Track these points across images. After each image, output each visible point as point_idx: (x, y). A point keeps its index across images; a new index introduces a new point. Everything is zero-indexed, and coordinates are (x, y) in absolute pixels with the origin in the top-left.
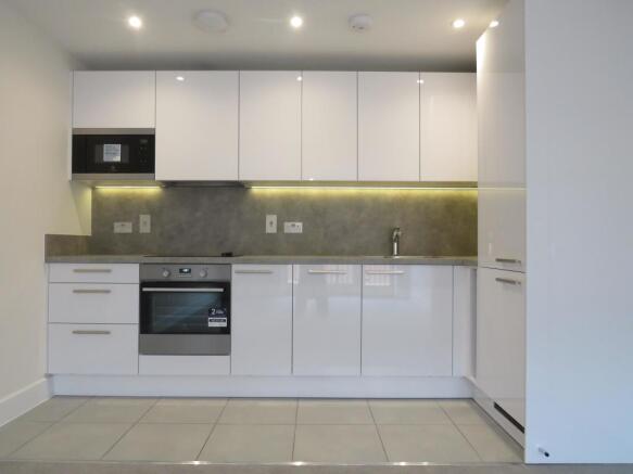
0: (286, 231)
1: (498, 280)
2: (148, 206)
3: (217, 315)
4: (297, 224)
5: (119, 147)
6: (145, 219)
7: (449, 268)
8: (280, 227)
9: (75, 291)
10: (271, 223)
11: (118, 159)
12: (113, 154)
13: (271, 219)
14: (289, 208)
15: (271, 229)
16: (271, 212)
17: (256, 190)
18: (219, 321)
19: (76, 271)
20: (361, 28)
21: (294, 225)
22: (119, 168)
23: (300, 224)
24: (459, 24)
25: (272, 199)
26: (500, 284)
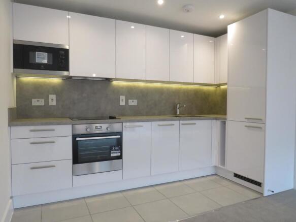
0: (130, 104)
1: (246, 126)
2: (54, 90)
3: (116, 150)
4: (134, 101)
5: (46, 54)
6: (53, 97)
7: (209, 121)
8: (127, 102)
9: (32, 143)
10: (122, 100)
11: (45, 61)
12: (43, 58)
13: (122, 98)
14: (131, 93)
15: (122, 103)
16: (122, 95)
17: (114, 83)
18: (116, 153)
19: (32, 131)
20: (188, 11)
21: (133, 101)
22: (46, 67)
23: (136, 101)
24: (222, 17)
25: (122, 88)
26: (246, 128)
